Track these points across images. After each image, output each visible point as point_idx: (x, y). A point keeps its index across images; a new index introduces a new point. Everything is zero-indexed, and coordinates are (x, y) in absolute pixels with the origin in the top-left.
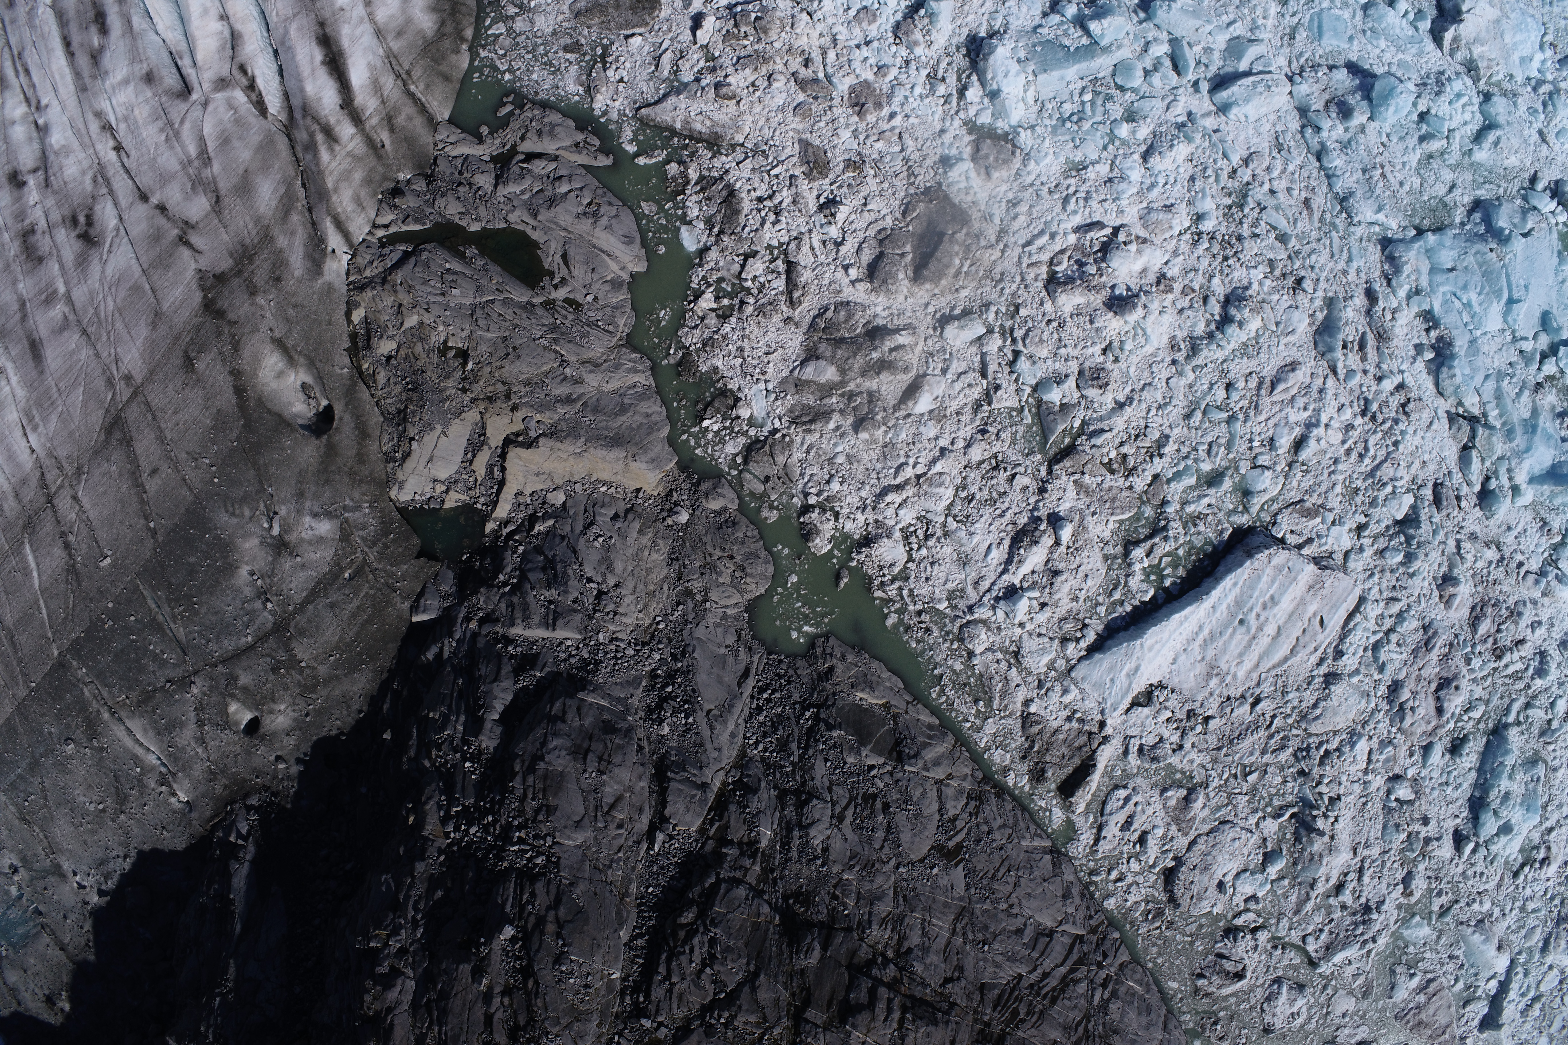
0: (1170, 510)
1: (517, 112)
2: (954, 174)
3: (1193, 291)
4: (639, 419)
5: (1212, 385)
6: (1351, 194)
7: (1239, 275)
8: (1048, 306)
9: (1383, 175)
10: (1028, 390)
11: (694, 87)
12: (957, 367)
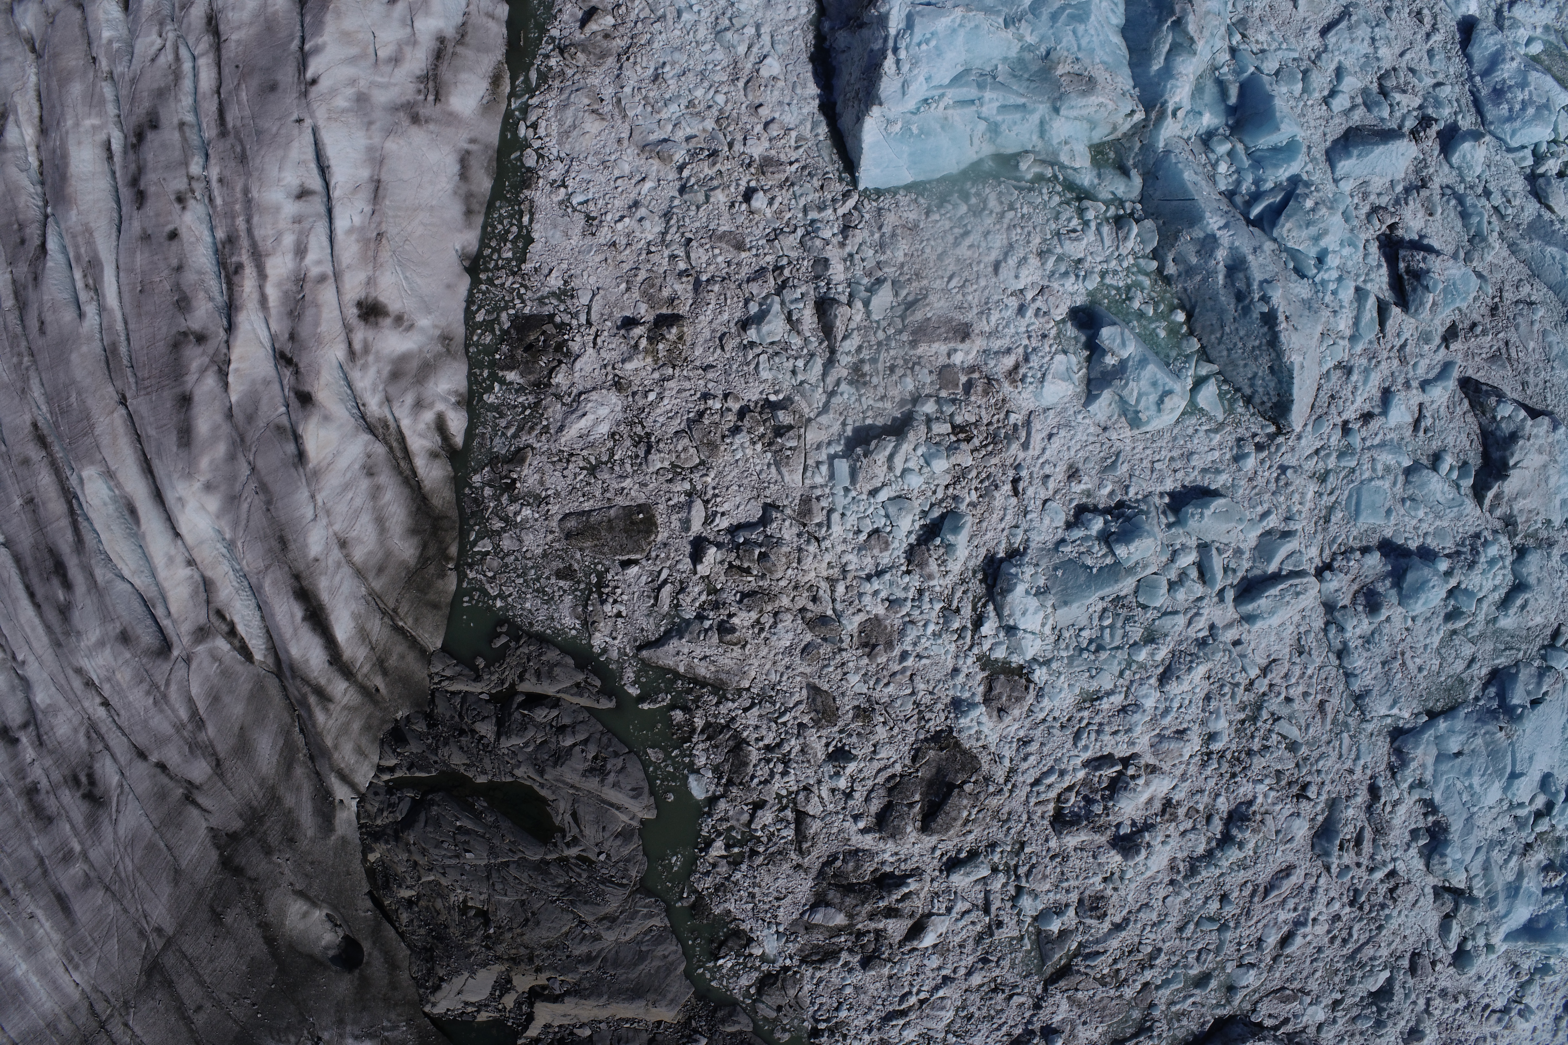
0: (1156, 1013)
1: (513, 644)
2: (964, 722)
3: (1198, 811)
4: (656, 963)
5: (1207, 898)
6: (1367, 692)
7: (1245, 789)
8: (1053, 843)
9: (1404, 664)
10: (1029, 920)
11: (696, 627)
12: (961, 906)
